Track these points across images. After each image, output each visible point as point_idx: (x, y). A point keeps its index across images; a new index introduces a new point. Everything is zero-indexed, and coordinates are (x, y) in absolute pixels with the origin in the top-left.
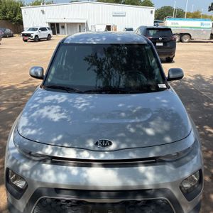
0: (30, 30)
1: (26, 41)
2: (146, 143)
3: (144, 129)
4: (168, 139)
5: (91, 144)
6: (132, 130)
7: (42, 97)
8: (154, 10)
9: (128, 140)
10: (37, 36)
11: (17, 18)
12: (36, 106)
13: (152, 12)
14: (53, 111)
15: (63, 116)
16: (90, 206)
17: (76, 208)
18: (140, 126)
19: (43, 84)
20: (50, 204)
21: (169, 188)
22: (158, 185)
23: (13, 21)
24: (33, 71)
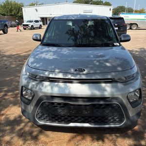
0: (28, 22)
1: (25, 29)
2: (106, 70)
3: (105, 63)
4: (119, 69)
5: (72, 70)
6: (97, 64)
7: (42, 49)
8: (112, 9)
9: (95, 69)
10: (32, 26)
11: (19, 15)
12: (38, 53)
13: (110, 9)
14: (49, 54)
15: (55, 57)
16: (72, 107)
17: (63, 108)
18: (102, 62)
19: (41, 43)
20: (48, 106)
21: (120, 97)
22: (113, 95)
23: (16, 17)
24: (34, 36)
